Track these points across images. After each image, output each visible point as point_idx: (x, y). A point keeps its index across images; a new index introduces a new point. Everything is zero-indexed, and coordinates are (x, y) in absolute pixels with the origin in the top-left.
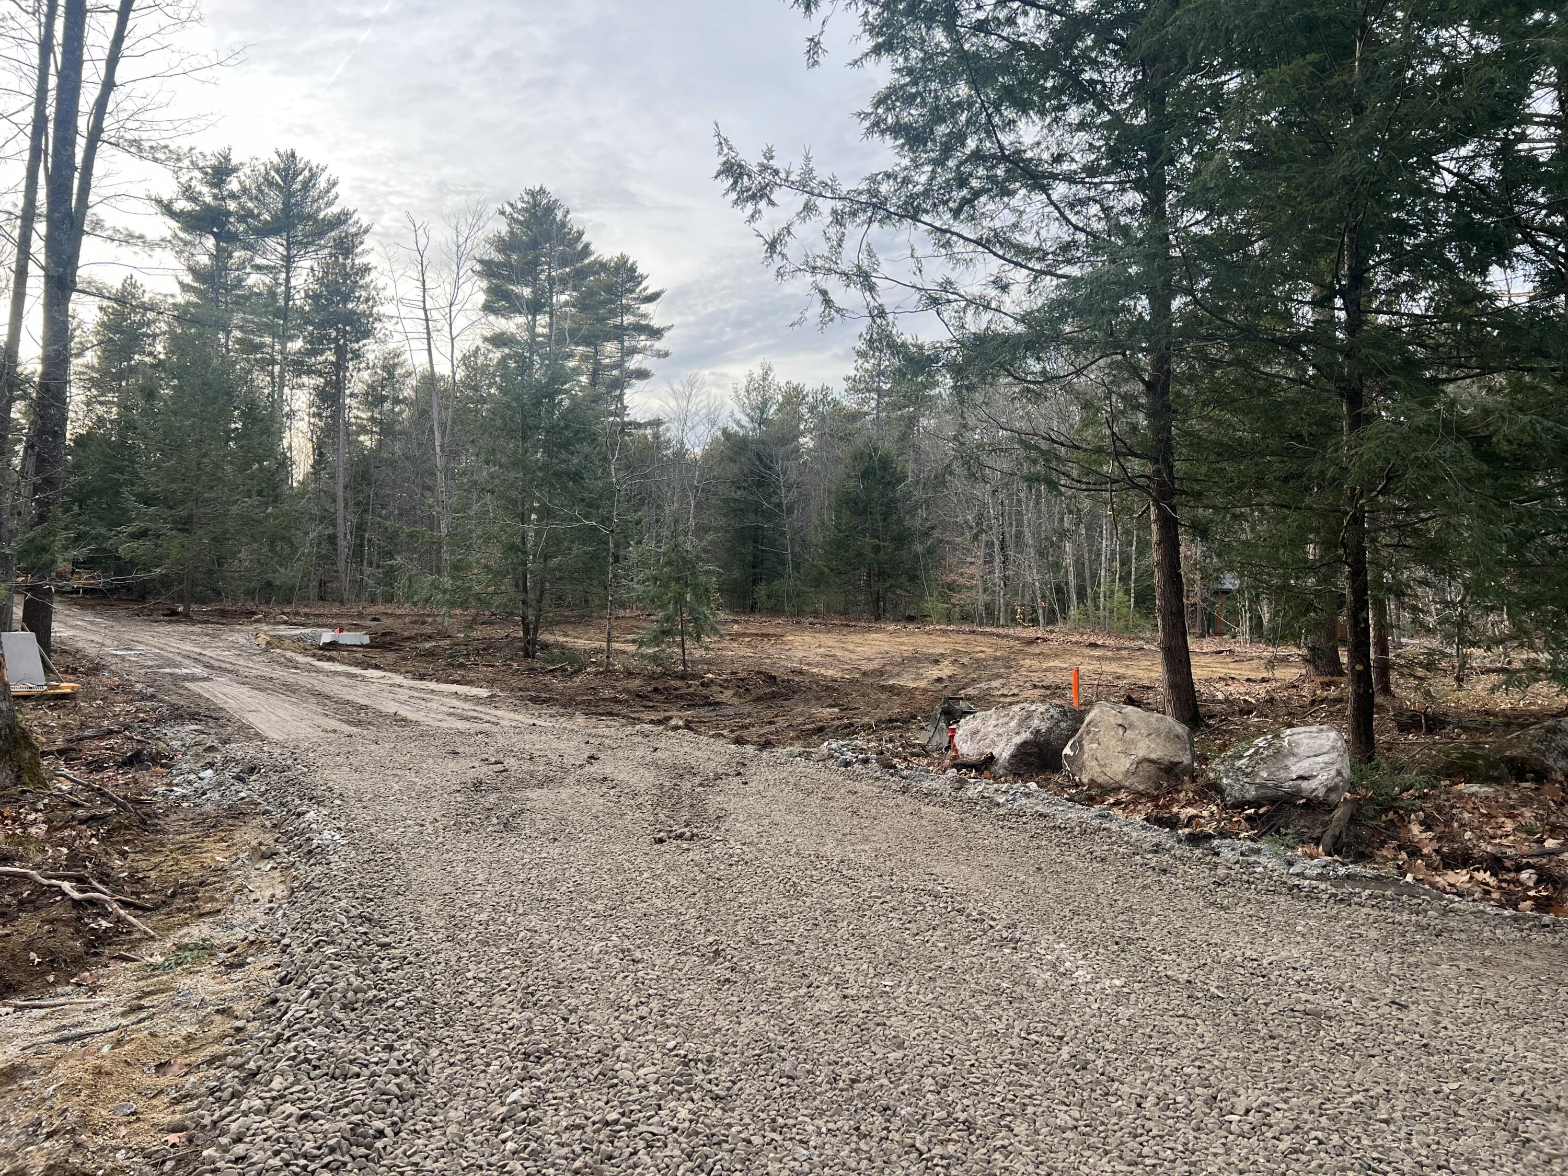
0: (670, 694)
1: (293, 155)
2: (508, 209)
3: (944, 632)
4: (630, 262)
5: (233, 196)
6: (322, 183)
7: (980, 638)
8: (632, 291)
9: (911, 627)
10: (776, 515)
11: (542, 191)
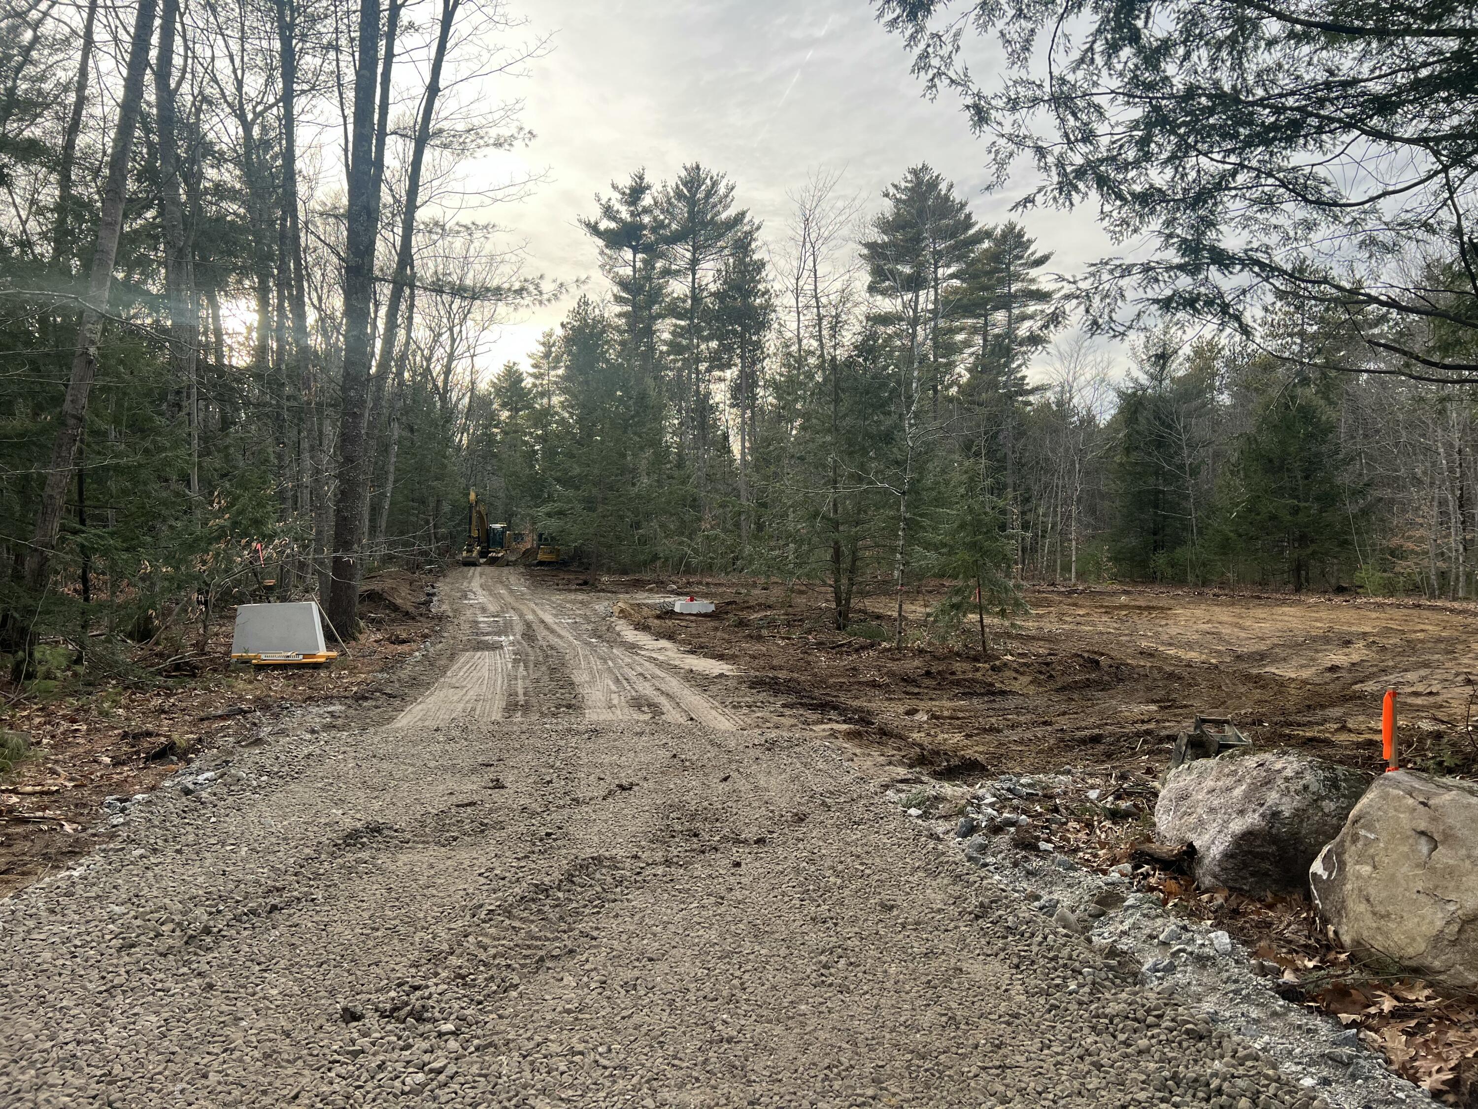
0: (944, 679)
1: (698, 168)
2: (892, 191)
3: (1380, 605)
4: (1018, 228)
5: (646, 211)
6: (722, 190)
7: (1426, 613)
8: (1021, 257)
9: (1338, 600)
10: (1178, 478)
11: (925, 168)
